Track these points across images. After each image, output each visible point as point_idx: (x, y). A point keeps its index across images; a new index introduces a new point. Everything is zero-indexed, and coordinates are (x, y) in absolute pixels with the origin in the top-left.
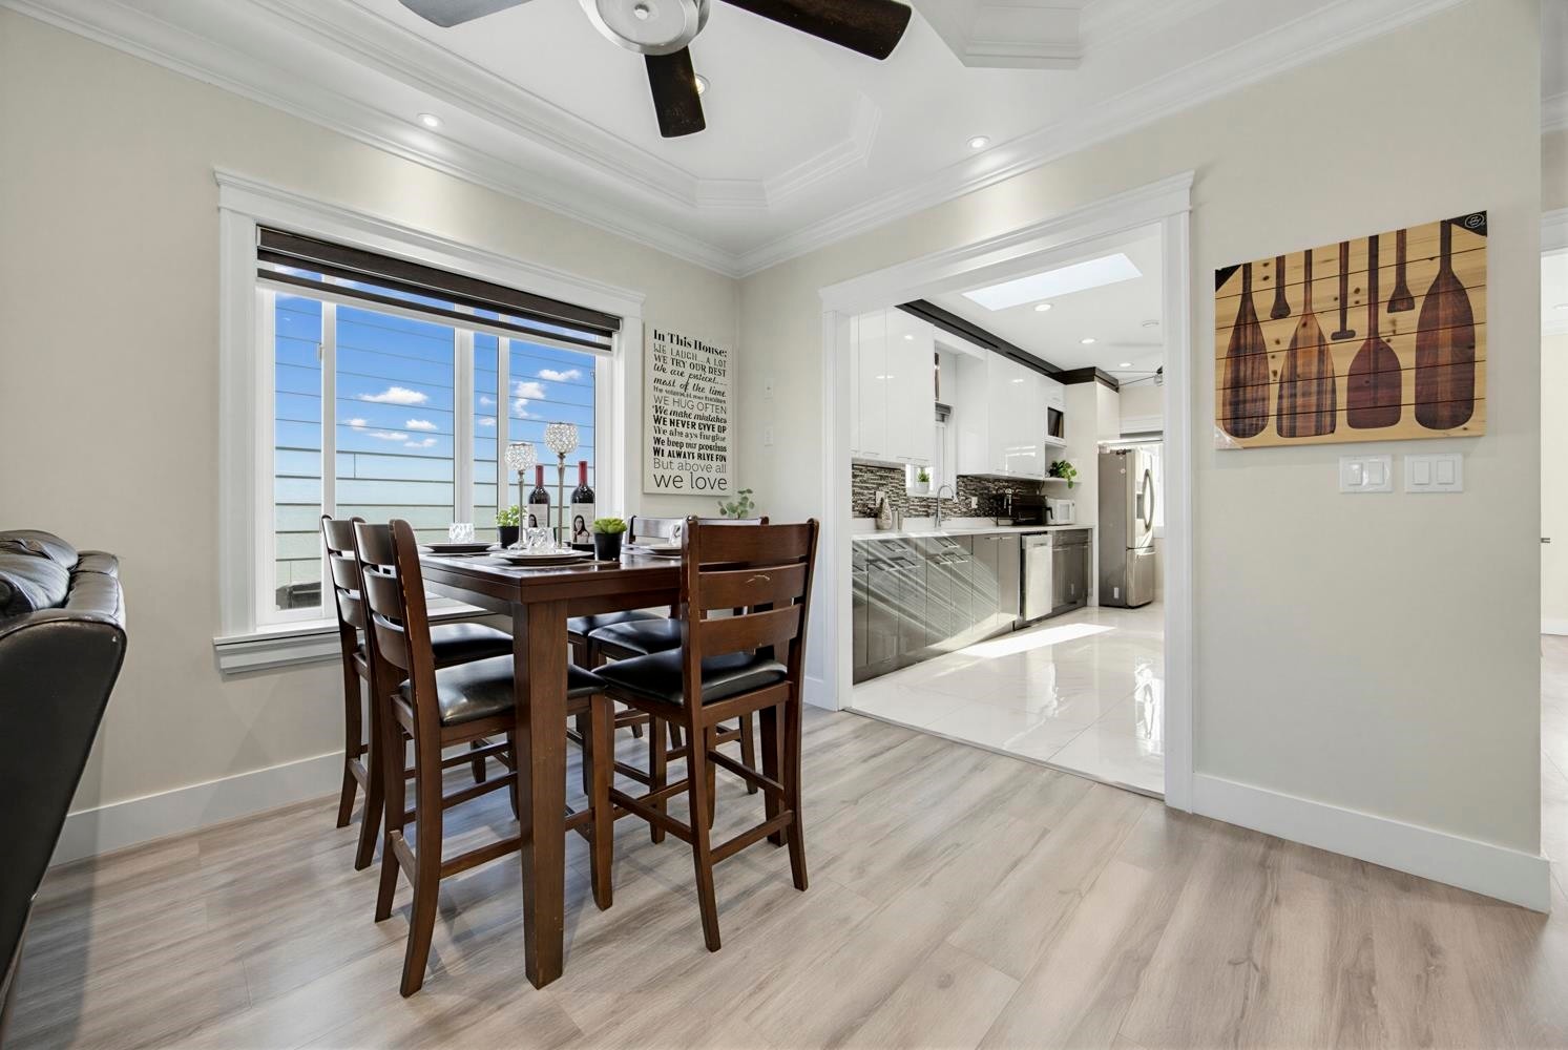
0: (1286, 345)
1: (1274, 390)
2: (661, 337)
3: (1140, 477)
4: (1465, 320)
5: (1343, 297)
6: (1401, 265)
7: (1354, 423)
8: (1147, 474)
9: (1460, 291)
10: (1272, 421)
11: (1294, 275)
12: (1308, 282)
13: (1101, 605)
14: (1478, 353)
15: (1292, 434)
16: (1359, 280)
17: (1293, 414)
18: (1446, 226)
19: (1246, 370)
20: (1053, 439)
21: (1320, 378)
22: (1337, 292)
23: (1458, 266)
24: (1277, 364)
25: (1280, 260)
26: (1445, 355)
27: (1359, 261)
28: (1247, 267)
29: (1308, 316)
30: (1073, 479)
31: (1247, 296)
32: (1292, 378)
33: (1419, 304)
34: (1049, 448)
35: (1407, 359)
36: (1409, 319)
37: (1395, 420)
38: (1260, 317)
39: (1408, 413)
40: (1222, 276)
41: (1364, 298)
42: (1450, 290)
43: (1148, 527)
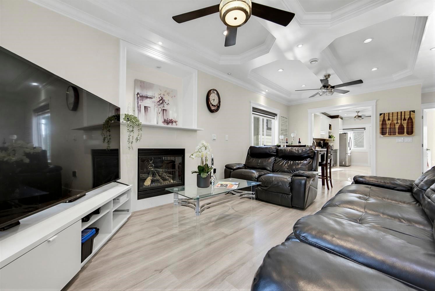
0: (390, 124)
1: (388, 130)
2: (281, 117)
3: (349, 138)
4: (412, 122)
5: (397, 119)
6: (405, 115)
7: (399, 134)
8: (350, 138)
9: (412, 119)
10: (388, 133)
11: (391, 115)
12: (393, 116)
13: (340, 166)
14: (414, 126)
15: (390, 135)
16: (399, 117)
17: (390, 132)
18: (410, 111)
19: (384, 126)
20: (330, 130)
21: (394, 128)
22: (396, 118)
23: (411, 116)
24: (388, 126)
25: (389, 113)
26: (410, 126)
27: (399, 114)
28: (384, 114)
29: (392, 121)
30: (334, 139)
31: (384, 117)
32: (390, 128)
33: (407, 120)
34: (329, 132)
35: (405, 126)
36: (406, 122)
37: (404, 134)
38: (386, 120)
39: (405, 133)
40: (381, 114)
41: (400, 119)
42: (410, 119)
43: (350, 149)
